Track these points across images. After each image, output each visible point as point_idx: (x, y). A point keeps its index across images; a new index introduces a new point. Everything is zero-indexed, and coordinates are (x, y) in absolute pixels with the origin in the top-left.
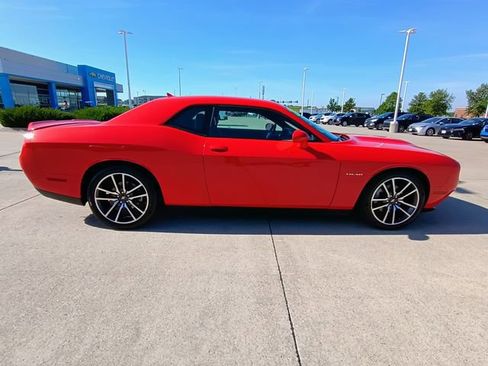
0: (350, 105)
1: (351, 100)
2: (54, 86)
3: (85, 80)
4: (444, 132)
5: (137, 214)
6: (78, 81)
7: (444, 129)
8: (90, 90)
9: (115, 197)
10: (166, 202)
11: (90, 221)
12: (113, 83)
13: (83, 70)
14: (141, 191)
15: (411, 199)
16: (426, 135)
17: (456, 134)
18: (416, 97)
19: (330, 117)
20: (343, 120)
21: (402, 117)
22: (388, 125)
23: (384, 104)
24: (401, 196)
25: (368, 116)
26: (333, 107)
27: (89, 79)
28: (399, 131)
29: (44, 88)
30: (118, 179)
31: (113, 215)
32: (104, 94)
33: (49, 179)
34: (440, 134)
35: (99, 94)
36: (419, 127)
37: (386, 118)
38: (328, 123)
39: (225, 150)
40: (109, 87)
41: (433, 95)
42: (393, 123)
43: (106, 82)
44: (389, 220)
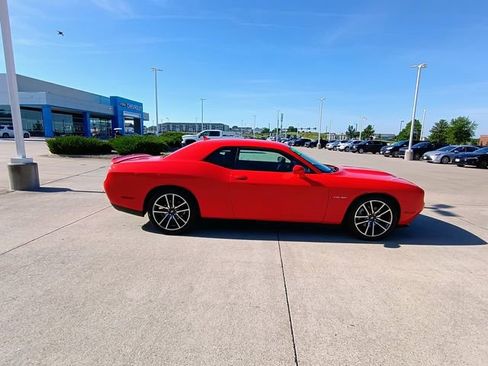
0: (369, 132)
1: (370, 127)
2: (88, 116)
3: (115, 109)
4: (457, 160)
5: (181, 223)
6: (109, 111)
7: (458, 158)
8: (119, 119)
9: (166, 210)
10: (203, 215)
11: (146, 228)
12: (141, 112)
13: (115, 100)
14: (185, 207)
15: (386, 217)
16: (441, 163)
17: (469, 162)
18: (437, 124)
19: (346, 144)
20: (359, 148)
21: (417, 146)
22: (403, 153)
23: (404, 131)
24: (378, 214)
25: (385, 144)
26: (352, 134)
27: (119, 109)
28: (414, 159)
29: (80, 117)
30: (170, 198)
31: (164, 224)
32: (132, 122)
33: (124, 197)
34: (454, 163)
35: (126, 122)
36: (433, 155)
37: (402, 146)
38: (345, 150)
39: (245, 178)
40: (137, 116)
41: (453, 122)
42: (408, 151)
43: (134, 111)
44: (370, 232)
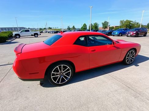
1: (74, 26)
23: (83, 27)
41: (94, 24)
